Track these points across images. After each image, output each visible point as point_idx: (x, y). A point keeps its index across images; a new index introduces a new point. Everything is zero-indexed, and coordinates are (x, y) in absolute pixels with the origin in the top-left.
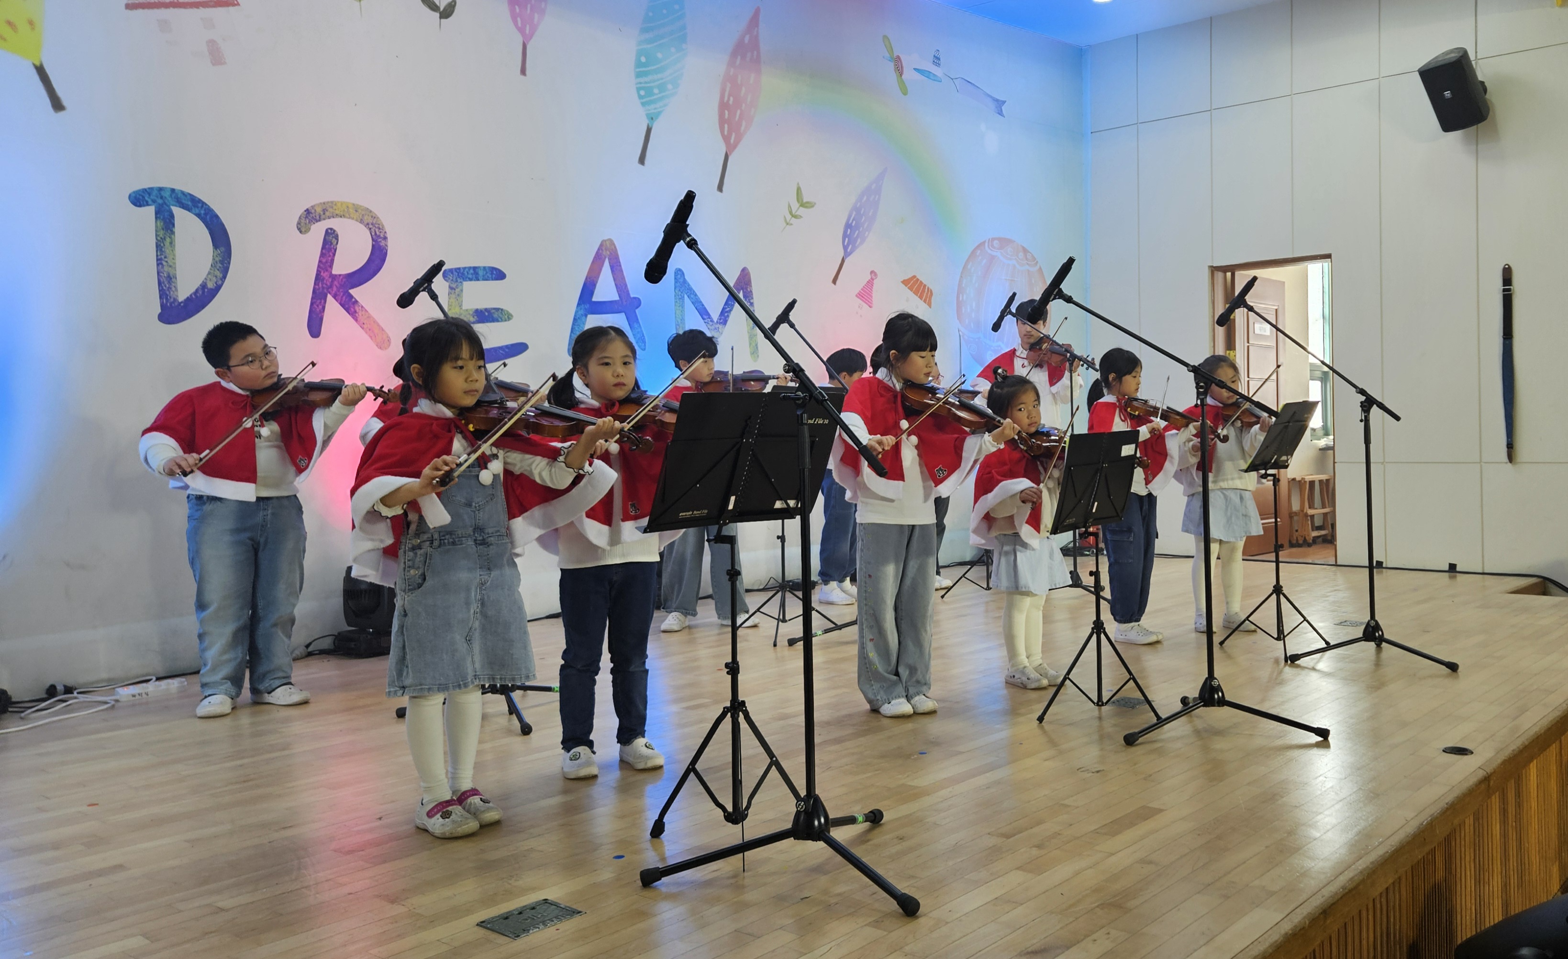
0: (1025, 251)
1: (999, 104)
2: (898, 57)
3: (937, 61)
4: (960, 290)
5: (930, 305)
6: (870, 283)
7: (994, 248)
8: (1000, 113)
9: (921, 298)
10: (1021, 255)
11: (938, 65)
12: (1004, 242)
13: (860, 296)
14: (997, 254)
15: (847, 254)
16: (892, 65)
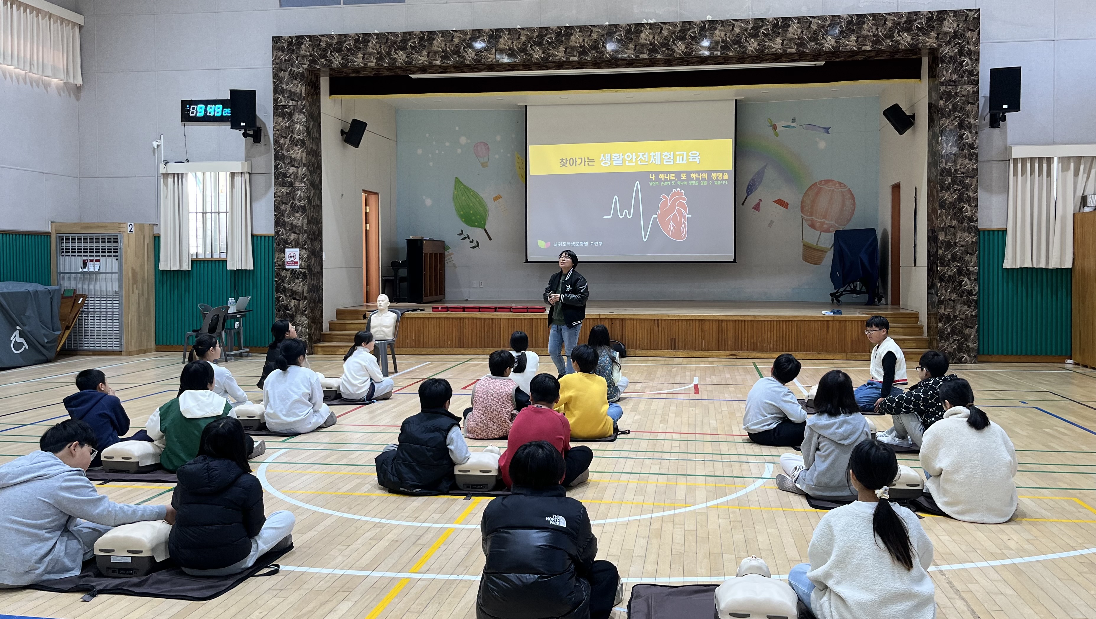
0: (840, 183)
1: (827, 130)
2: (775, 124)
3: (794, 121)
4: (803, 202)
5: (787, 208)
6: (759, 204)
7: (821, 184)
8: (828, 132)
9: (782, 206)
10: (837, 185)
11: (794, 122)
12: (827, 182)
13: (754, 208)
14: (824, 186)
15: (748, 195)
16: (771, 128)
